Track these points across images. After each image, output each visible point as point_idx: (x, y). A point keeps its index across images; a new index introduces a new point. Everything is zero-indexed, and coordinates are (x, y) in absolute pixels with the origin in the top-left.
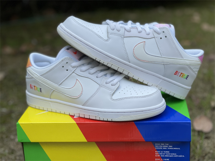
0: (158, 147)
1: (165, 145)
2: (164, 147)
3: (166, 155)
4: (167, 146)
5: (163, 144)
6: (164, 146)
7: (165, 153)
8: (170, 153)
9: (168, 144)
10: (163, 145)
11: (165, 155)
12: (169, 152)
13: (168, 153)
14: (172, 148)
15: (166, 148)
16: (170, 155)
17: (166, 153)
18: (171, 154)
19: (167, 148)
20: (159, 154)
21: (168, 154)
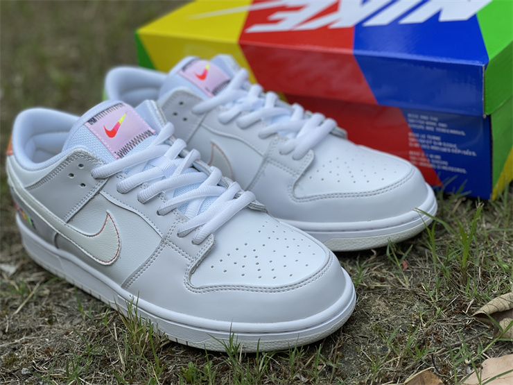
0: (414, 123)
1: (429, 120)
2: (429, 126)
3: (432, 144)
4: (434, 124)
5: (425, 117)
6: (428, 123)
7: (429, 140)
8: (442, 141)
9: (436, 119)
10: (425, 121)
11: (430, 145)
12: (438, 138)
13: (437, 141)
14: (447, 128)
15: (432, 129)
16: (442, 146)
17: (433, 140)
18: (444, 144)
19: (435, 127)
20: (417, 140)
21: (438, 144)
